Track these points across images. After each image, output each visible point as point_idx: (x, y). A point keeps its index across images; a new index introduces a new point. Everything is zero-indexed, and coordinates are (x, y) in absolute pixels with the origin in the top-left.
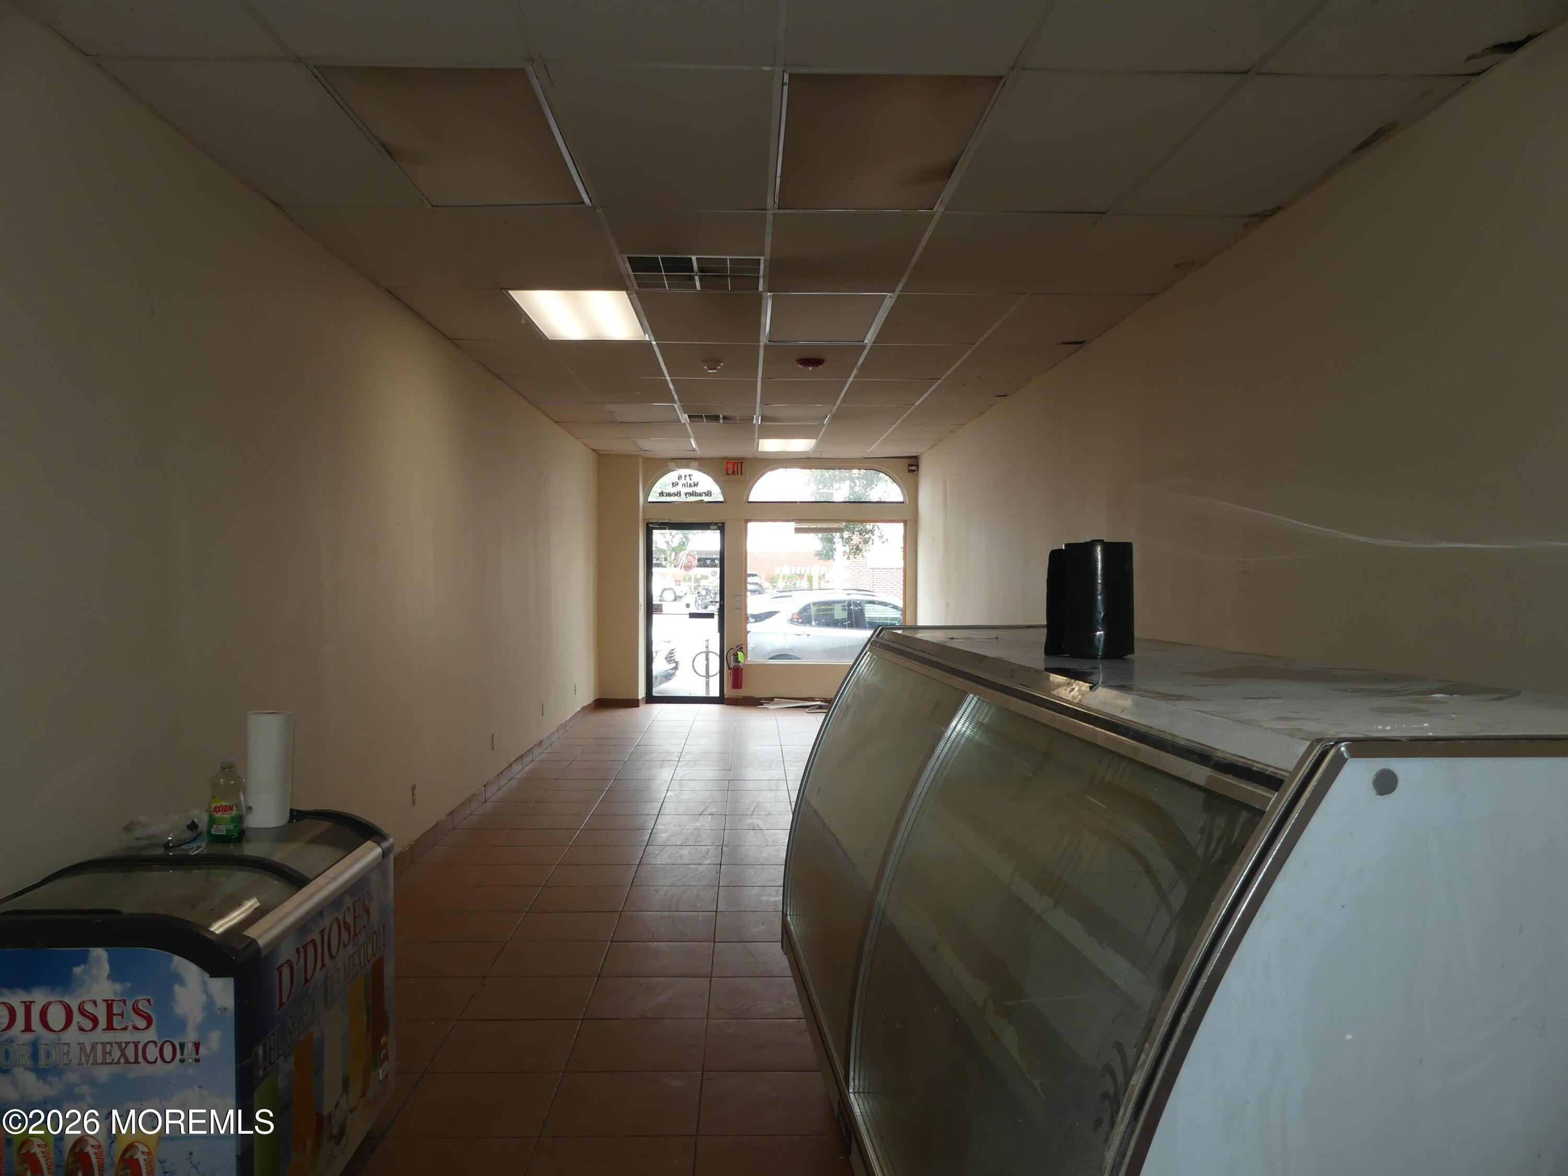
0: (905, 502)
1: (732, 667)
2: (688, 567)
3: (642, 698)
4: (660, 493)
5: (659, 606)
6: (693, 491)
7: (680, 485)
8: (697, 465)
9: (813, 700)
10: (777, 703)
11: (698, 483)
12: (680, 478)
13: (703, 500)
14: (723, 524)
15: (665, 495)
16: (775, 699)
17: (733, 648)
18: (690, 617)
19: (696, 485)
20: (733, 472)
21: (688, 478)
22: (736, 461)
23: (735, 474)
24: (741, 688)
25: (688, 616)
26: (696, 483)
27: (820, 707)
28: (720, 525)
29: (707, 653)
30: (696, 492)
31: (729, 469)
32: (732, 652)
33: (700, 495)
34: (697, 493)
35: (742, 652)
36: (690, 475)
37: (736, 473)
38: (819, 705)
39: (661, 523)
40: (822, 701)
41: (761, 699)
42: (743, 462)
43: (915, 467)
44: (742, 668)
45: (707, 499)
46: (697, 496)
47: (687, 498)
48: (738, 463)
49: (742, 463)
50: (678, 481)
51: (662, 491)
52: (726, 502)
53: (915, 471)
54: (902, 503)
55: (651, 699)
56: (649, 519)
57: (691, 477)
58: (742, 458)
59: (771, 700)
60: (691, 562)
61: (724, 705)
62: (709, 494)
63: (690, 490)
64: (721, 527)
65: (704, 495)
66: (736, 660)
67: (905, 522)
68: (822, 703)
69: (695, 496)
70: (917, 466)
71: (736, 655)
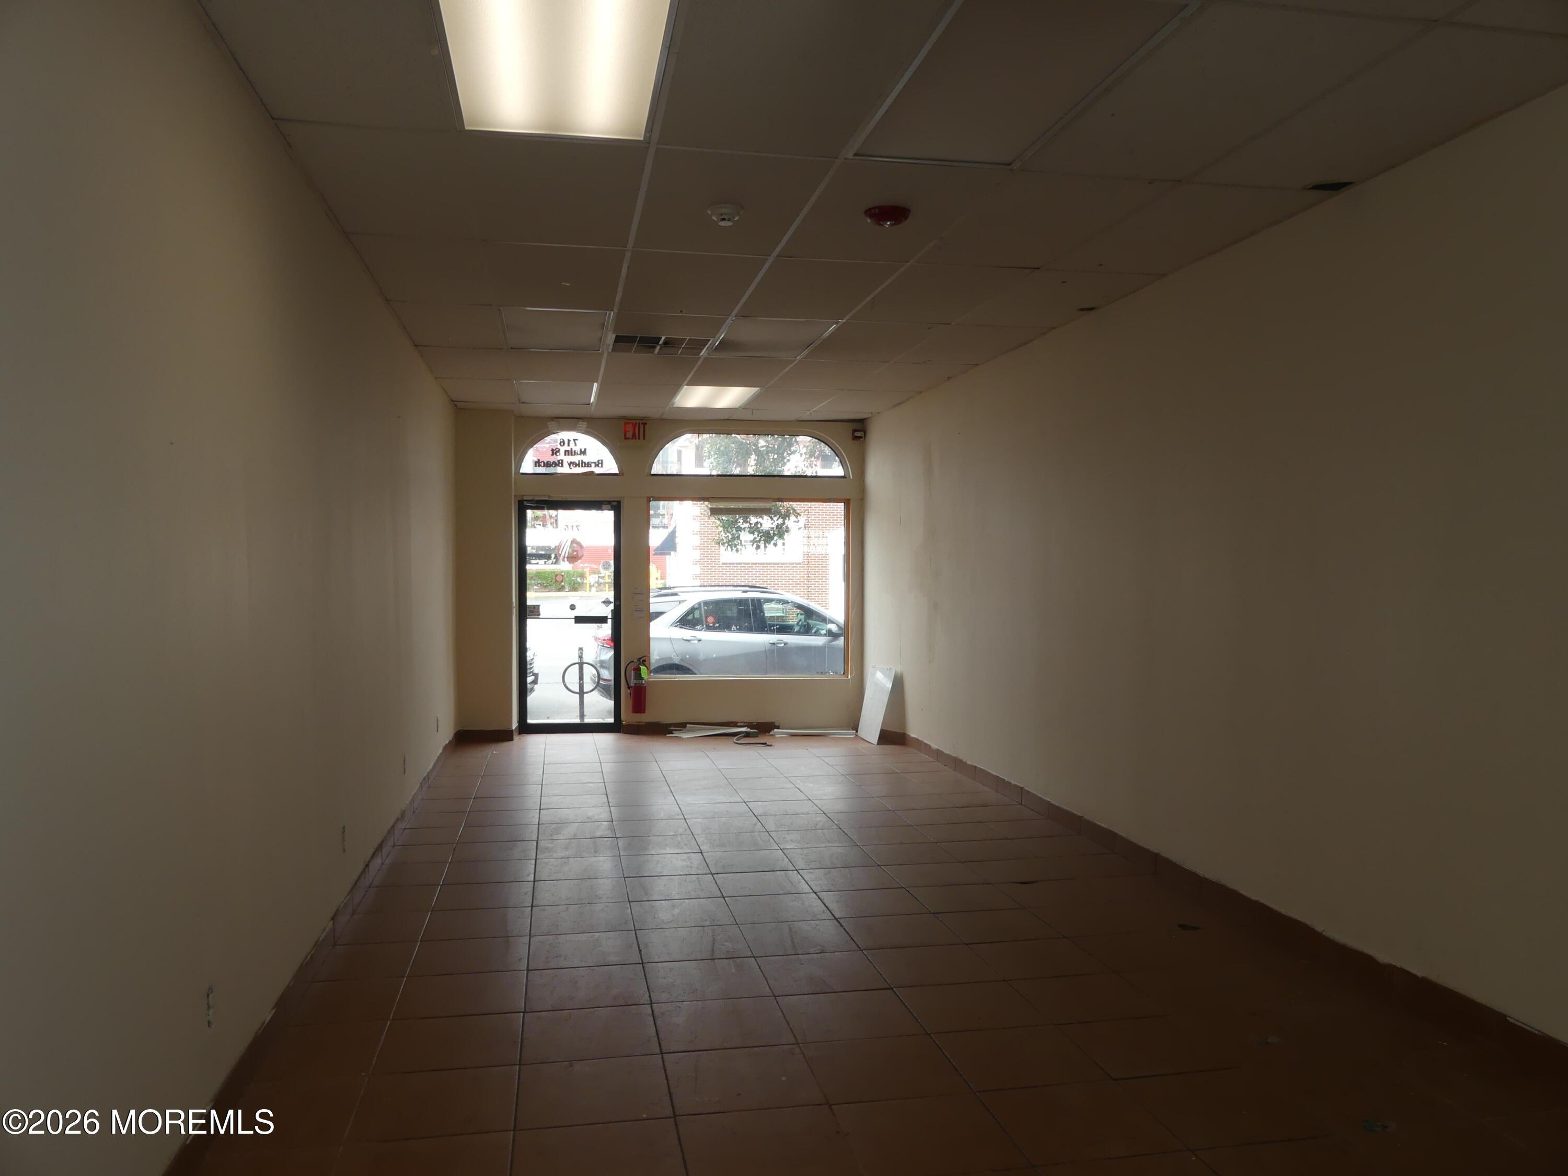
0: (847, 477)
1: (632, 684)
2: (573, 558)
3: (516, 728)
4: (536, 462)
5: (534, 608)
6: (579, 461)
7: (562, 452)
8: (585, 426)
9: (735, 724)
10: (691, 731)
11: (585, 449)
12: (562, 444)
13: (592, 472)
14: (619, 502)
15: (542, 464)
16: (688, 725)
17: (633, 662)
18: (576, 622)
19: (583, 452)
20: (634, 436)
21: (572, 443)
22: (637, 422)
23: (636, 439)
24: (644, 712)
25: (574, 620)
26: (583, 450)
27: (747, 735)
28: (615, 503)
29: (581, 665)
30: (584, 461)
31: (628, 431)
32: (632, 666)
33: (588, 465)
34: (585, 463)
35: (646, 667)
36: (574, 440)
37: (637, 437)
38: (746, 732)
39: (537, 500)
40: (748, 726)
41: (670, 725)
42: (646, 424)
43: (862, 433)
44: (645, 687)
45: (598, 470)
46: (585, 466)
47: (571, 469)
48: (639, 424)
49: (644, 424)
50: (559, 447)
51: (539, 460)
52: (623, 475)
53: (861, 437)
54: (844, 477)
55: (526, 729)
56: (523, 496)
57: (576, 441)
58: (644, 418)
59: (682, 726)
60: (576, 551)
61: (622, 734)
62: (599, 464)
63: (576, 459)
64: (616, 507)
65: (593, 465)
66: (638, 676)
67: (847, 503)
68: (749, 730)
69: (582, 466)
70: (865, 432)
71: (638, 670)
